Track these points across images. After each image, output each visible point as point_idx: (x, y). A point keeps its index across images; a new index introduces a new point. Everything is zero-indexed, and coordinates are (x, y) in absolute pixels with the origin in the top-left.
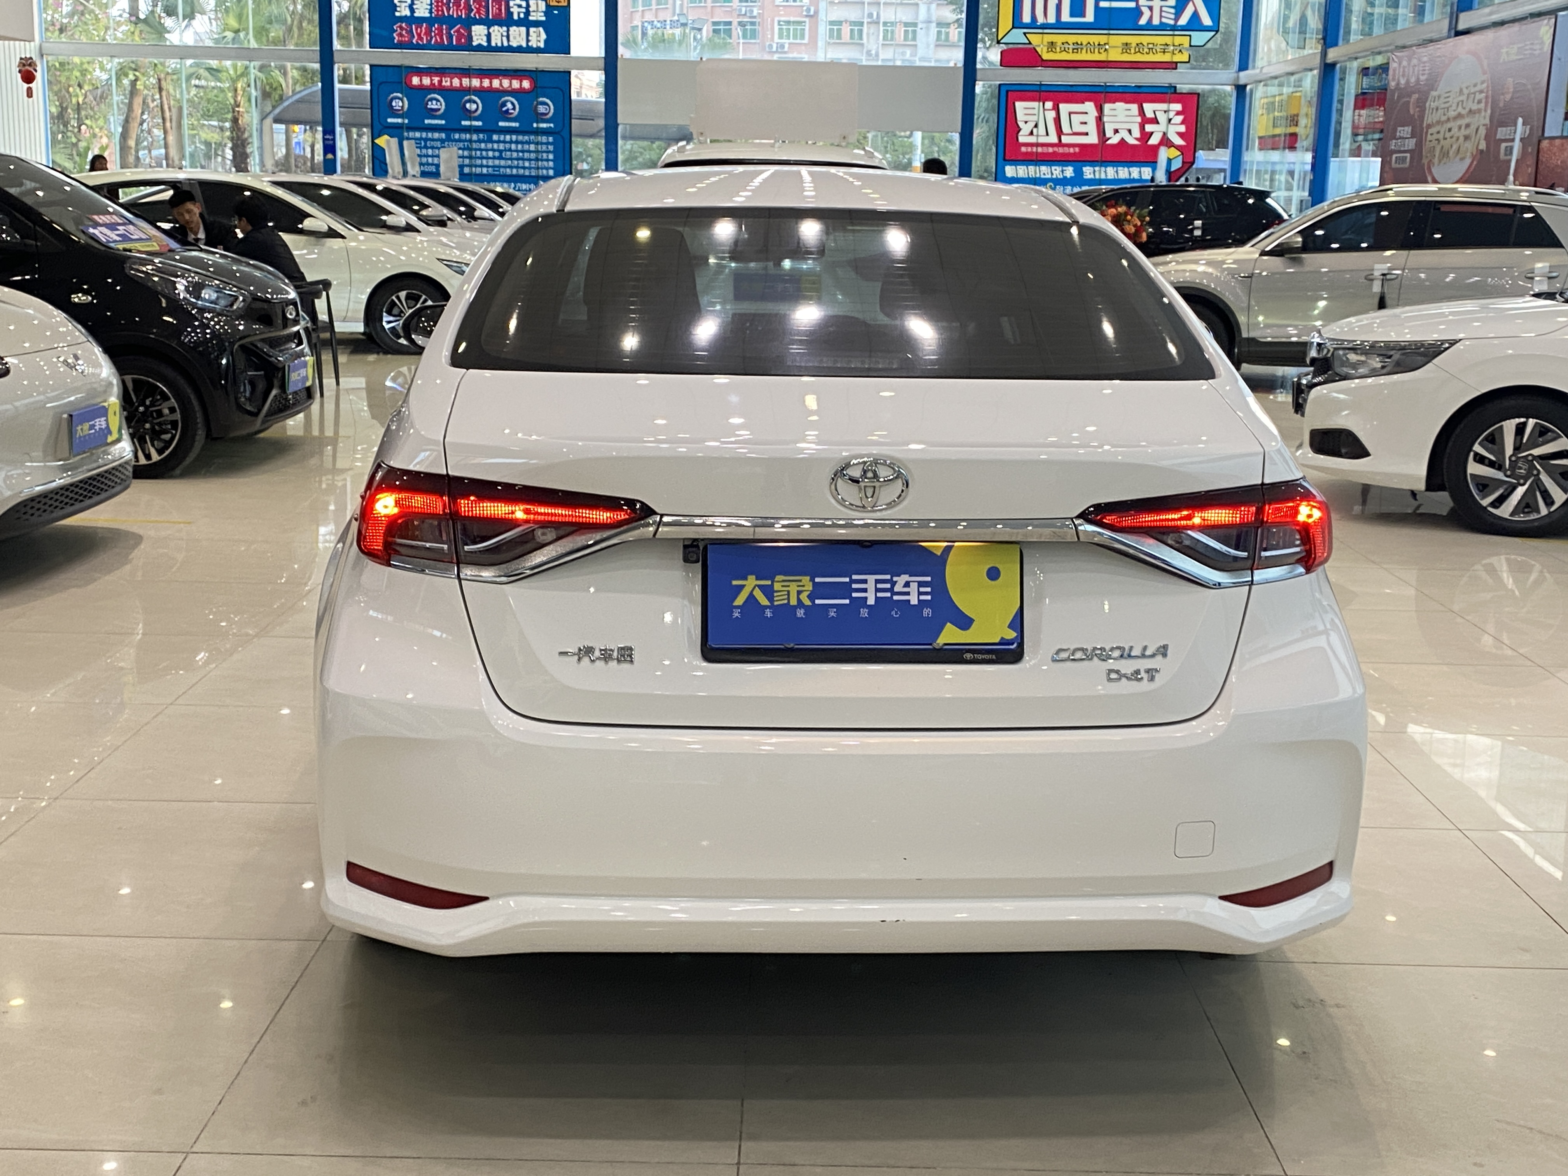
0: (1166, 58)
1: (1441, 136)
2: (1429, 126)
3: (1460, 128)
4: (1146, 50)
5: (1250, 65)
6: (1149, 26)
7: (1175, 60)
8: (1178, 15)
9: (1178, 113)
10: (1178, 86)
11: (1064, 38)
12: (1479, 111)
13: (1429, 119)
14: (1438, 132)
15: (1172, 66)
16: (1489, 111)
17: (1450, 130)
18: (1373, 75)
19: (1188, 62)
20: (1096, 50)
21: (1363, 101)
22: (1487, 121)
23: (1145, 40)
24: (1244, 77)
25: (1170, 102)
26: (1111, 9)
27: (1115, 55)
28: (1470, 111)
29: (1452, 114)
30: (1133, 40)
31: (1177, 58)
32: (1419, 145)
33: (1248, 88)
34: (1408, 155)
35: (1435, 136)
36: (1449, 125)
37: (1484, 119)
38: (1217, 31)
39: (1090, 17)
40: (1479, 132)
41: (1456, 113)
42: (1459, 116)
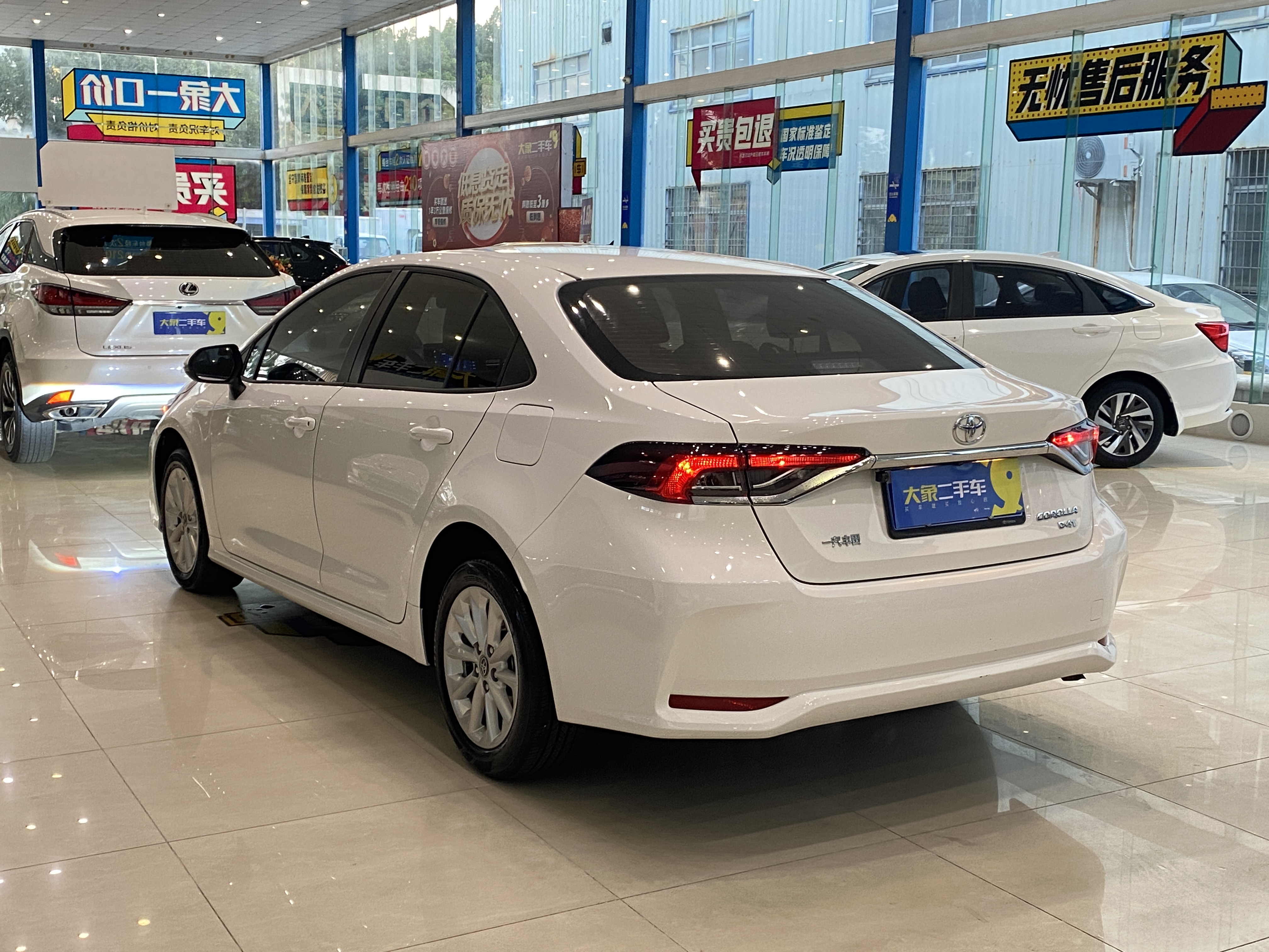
0: (207, 137)
1: (474, 205)
2: (463, 198)
3: (490, 199)
4: (189, 130)
5: (273, 146)
6: (190, 112)
7: (213, 139)
8: (212, 105)
9: (220, 181)
10: (218, 159)
11: (121, 119)
12: (505, 188)
13: (461, 192)
14: (471, 202)
15: (212, 143)
16: (513, 189)
17: (481, 201)
18: (392, 156)
19: (224, 141)
20: (149, 129)
21: (383, 176)
22: (513, 195)
23: (188, 123)
24: (269, 154)
25: (212, 172)
26: (158, 97)
27: (165, 133)
28: (497, 187)
29: (482, 189)
30: (179, 122)
31: (215, 137)
32: (456, 210)
33: (274, 162)
34: (447, 218)
35: (469, 205)
36: (480, 198)
37: (510, 193)
38: (245, 118)
39: (141, 103)
40: (507, 203)
41: (486, 189)
42: (488, 191)
